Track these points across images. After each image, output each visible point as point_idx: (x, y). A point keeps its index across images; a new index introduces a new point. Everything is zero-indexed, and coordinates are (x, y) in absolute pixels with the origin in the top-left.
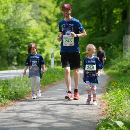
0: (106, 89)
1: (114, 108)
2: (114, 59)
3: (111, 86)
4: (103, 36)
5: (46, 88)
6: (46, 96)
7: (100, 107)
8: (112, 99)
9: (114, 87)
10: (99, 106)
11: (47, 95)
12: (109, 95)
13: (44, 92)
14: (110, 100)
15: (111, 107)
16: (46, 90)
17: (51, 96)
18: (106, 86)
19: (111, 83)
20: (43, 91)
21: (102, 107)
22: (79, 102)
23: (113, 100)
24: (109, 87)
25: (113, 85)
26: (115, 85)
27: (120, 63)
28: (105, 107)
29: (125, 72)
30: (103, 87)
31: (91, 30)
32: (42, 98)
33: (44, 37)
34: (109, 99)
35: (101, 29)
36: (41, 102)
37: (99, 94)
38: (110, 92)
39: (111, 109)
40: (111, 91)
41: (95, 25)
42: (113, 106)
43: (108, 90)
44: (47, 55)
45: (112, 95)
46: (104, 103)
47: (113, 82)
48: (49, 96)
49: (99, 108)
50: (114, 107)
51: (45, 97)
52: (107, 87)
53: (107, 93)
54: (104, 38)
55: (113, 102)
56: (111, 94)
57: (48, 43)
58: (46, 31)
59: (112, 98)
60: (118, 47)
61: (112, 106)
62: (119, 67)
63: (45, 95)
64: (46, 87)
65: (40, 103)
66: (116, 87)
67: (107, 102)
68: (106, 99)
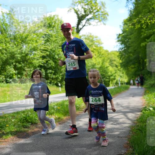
2: (147, 81)
4: (141, 71)
7: (141, 102)
19: (146, 91)
21: (143, 102)
24: (145, 93)
27: (149, 83)
29: (152, 86)
30: (143, 93)
31: (136, 69)
33: (115, 73)
34: (146, 98)
35: (140, 68)
37: (141, 96)
40: (146, 95)
41: (137, 67)
43: (145, 95)
44: (117, 81)
53: (145, 96)
55: (148, 99)
57: (117, 75)
58: (116, 71)
60: (148, 75)
62: (149, 84)
66: (148, 93)
67: (145, 100)
68: (144, 98)
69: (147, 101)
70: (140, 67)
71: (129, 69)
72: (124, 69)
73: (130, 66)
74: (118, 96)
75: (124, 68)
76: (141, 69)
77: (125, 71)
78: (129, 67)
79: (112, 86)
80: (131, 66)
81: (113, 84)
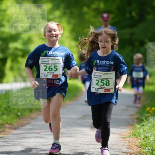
0: (137, 119)
1: (151, 152)
3: (145, 114)
4: (132, 26)
5: (33, 117)
6: (33, 131)
8: (146, 137)
9: (150, 115)
10: (124, 148)
11: (35, 129)
12: (141, 130)
13: (30, 123)
14: (143, 139)
15: (145, 151)
16: (33, 120)
17: (42, 131)
18: (137, 113)
19: (145, 108)
20: (28, 122)
21: (129, 151)
22: (89, 141)
23: (148, 138)
24: (142, 116)
25: (148, 112)
26: (151, 111)
28: (135, 151)
30: (131, 115)
32: (27, 135)
34: (142, 137)
35: (128, 15)
36: (24, 142)
37: (123, 127)
38: (143, 123)
39: (146, 153)
40: (145, 123)
42: (149, 149)
43: (140, 121)
45: (148, 129)
46: (133, 143)
47: (148, 107)
48: (39, 131)
49: (125, 153)
50: (151, 150)
51: (32, 133)
52: (137, 116)
53: (138, 126)
54: (134, 30)
55: (149, 141)
56: (146, 128)
59: (146, 135)
61: (147, 148)
63: (31, 129)
64: (33, 115)
65: (23, 144)
67: (138, 141)
68: (136, 136)
69: (146, 145)
70: (130, 13)
71: (87, 17)
72: (64, 14)
73: (89, 7)
74: (33, 122)
75: (68, 11)
76: (131, 17)
77: (69, 23)
78: (85, 9)
79: (16, 81)
80: (94, 6)
81: (16, 73)
